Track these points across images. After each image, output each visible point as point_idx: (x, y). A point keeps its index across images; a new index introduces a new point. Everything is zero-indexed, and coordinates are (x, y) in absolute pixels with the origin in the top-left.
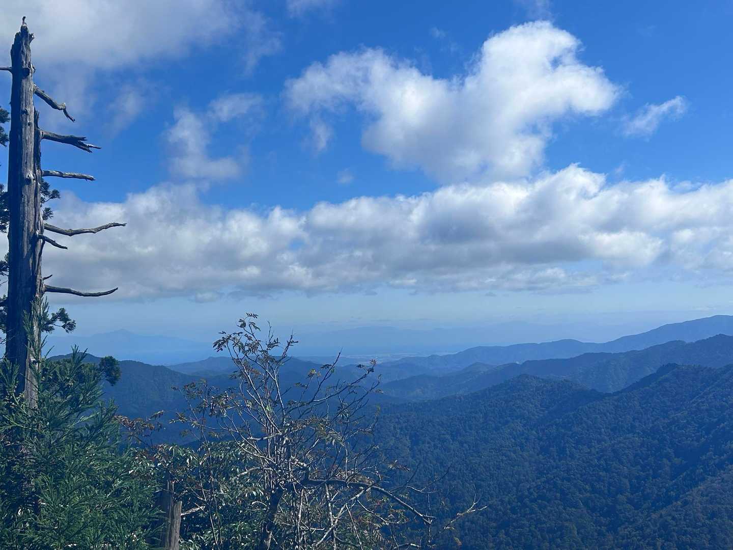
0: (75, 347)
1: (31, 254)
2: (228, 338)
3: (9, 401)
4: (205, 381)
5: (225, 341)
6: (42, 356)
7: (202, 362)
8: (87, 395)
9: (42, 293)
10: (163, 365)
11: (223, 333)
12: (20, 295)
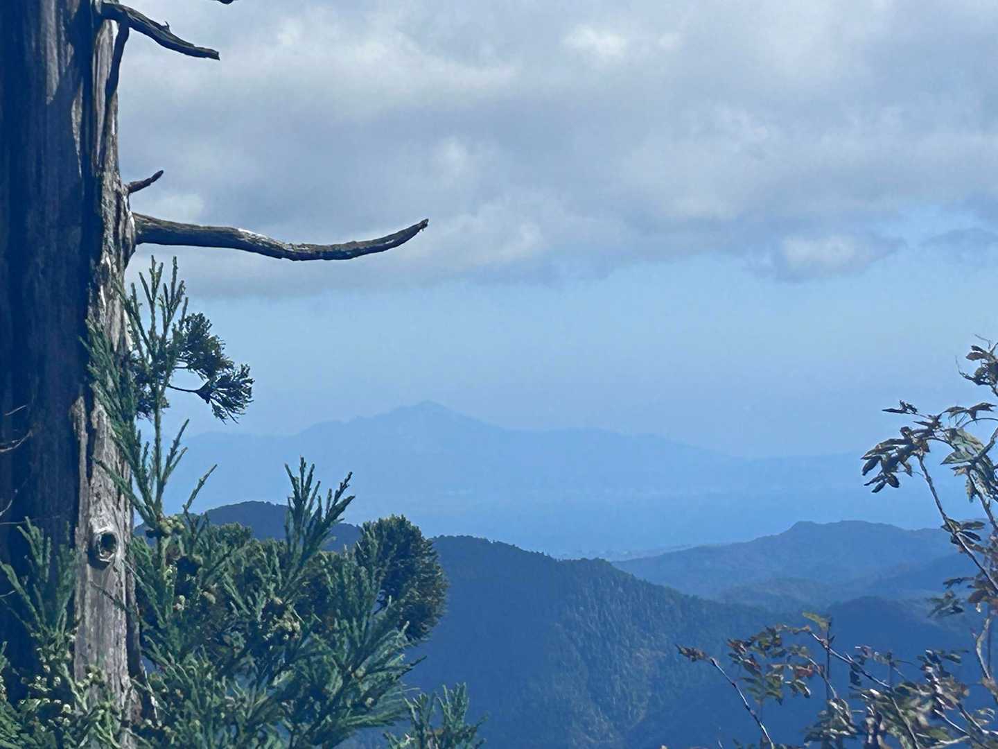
0: (302, 471)
1: (76, 86)
2: (929, 433)
3: (48, 695)
4: (823, 625)
5: (914, 444)
6: (171, 509)
7: (767, 545)
8: (360, 673)
9: (125, 251)
10: (602, 554)
11: (906, 408)
12: (40, 260)
